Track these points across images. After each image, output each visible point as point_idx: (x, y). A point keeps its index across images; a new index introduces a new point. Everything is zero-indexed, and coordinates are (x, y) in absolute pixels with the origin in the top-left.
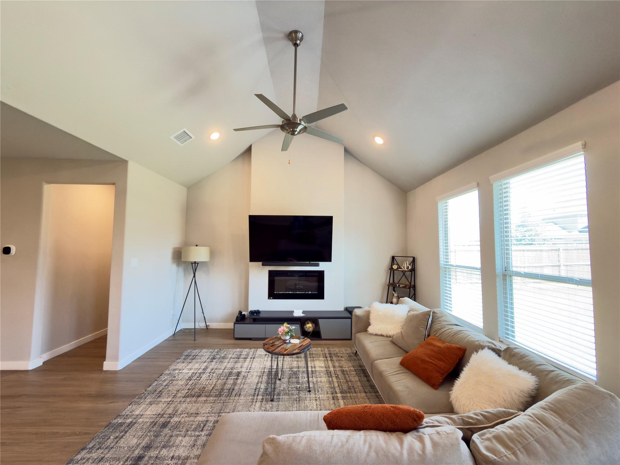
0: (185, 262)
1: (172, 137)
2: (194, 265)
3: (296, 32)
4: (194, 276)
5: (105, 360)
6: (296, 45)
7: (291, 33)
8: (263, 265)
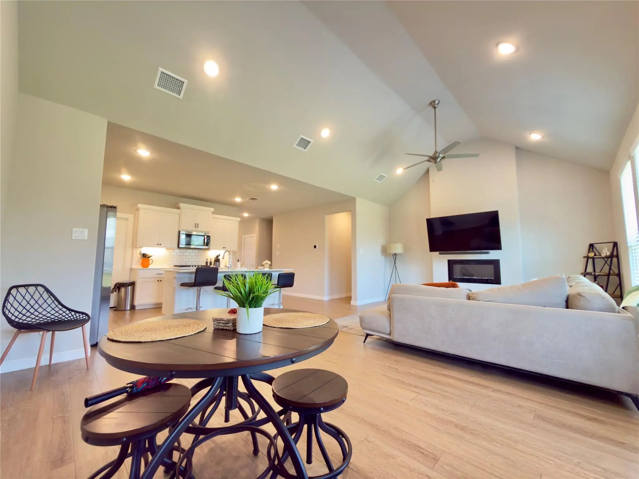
0: (389, 254)
1: (375, 180)
2: (394, 256)
3: (434, 101)
4: (395, 263)
5: (351, 300)
6: (435, 108)
7: (431, 103)
8: (440, 254)
